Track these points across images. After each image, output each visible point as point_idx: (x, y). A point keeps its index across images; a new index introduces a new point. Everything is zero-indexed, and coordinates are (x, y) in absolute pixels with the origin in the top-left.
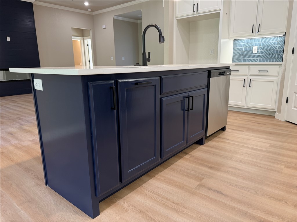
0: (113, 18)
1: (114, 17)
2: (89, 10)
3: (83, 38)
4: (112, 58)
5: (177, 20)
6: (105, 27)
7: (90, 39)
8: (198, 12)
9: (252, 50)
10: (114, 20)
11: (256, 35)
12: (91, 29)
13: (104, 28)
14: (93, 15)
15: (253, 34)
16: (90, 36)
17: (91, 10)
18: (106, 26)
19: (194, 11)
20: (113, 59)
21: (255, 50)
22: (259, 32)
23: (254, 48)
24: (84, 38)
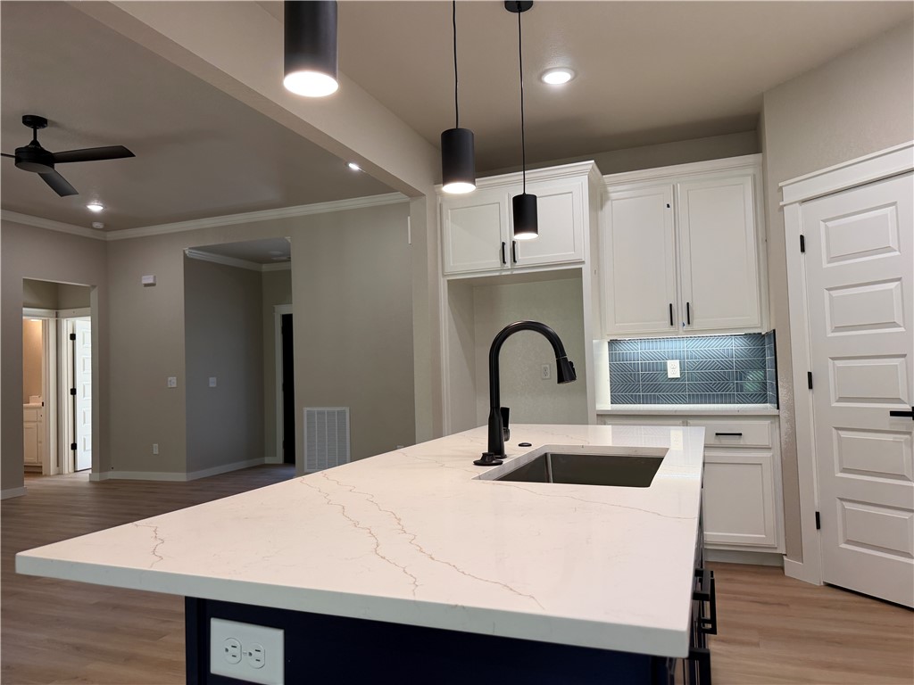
0: (185, 255)
1: (187, 252)
2: (96, 225)
3: (57, 313)
4: (173, 382)
5: (448, 281)
6: (151, 281)
7: (89, 318)
8: (517, 264)
9: (666, 370)
10: (188, 262)
11: (681, 331)
12: (94, 287)
13: (146, 285)
14: (106, 242)
15: (672, 329)
16: (89, 306)
17: (105, 225)
18: (155, 277)
19: (504, 262)
20: (174, 385)
21: (674, 370)
22: (689, 323)
23: (669, 363)
24: (62, 312)
